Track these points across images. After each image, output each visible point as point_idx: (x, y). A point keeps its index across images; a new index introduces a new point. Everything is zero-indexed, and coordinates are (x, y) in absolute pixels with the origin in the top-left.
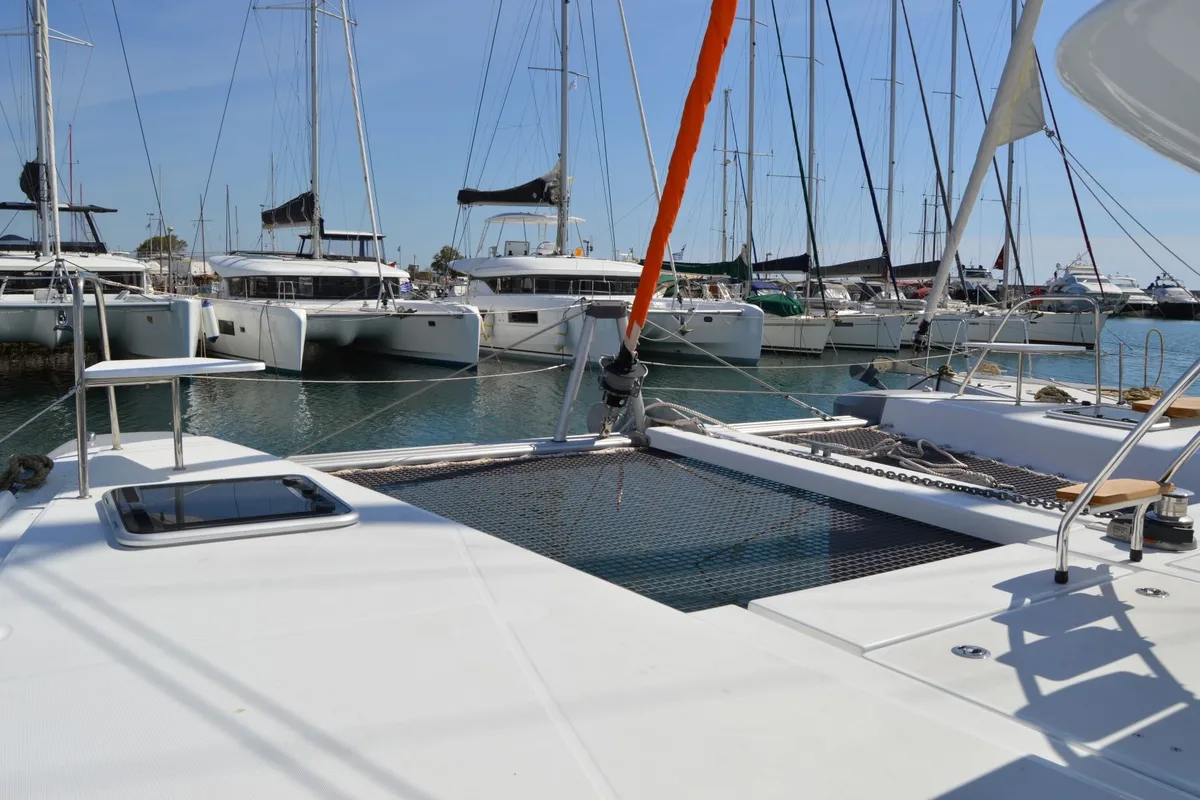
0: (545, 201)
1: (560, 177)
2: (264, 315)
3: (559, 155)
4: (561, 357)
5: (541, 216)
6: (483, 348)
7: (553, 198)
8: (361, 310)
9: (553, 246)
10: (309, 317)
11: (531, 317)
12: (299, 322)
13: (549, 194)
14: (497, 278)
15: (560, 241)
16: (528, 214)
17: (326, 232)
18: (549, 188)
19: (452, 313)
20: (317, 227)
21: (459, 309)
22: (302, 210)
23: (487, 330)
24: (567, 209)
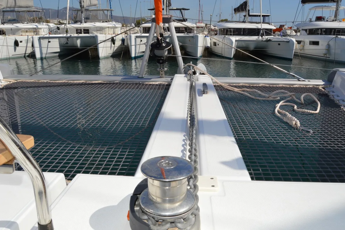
2: (224, 39)
4: (325, 58)
5: (330, 6)
6: (295, 53)
8: (256, 39)
9: (333, 18)
10: (236, 41)
11: (316, 43)
12: (232, 42)
14: (307, 29)
15: (336, 16)
16: (325, 6)
17: (250, 14)
19: (285, 40)
20: (247, 12)
21: (288, 39)
22: (244, 7)
23: (301, 47)
24: (340, 3)
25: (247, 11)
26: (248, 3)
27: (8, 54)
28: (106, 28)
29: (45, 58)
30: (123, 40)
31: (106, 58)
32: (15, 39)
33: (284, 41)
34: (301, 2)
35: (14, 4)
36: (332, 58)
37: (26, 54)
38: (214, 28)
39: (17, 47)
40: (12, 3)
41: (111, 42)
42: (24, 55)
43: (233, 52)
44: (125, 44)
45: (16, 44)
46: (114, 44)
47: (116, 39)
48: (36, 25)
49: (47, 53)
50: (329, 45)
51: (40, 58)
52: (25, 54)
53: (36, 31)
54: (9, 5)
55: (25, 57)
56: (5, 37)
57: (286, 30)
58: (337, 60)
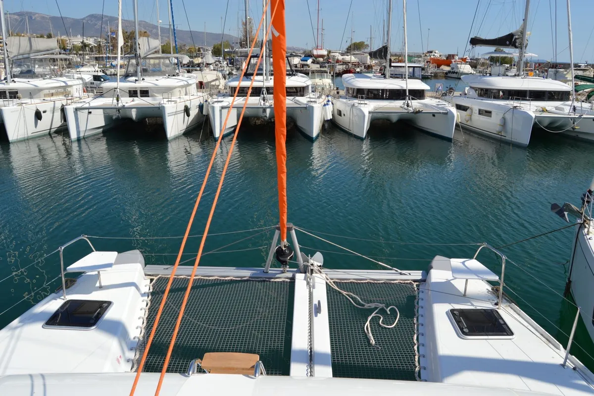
0: (512, 46)
1: (522, 33)
2: (352, 110)
3: (524, 20)
4: (500, 136)
7: (517, 44)
8: (401, 107)
11: (488, 113)
13: (515, 42)
14: (477, 88)
15: (519, 69)
17: (392, 65)
18: (516, 39)
19: (441, 111)
21: (446, 109)
22: (383, 54)
23: (468, 117)
24: (524, 50)
25: (388, 61)
26: (389, 49)
27: (26, 133)
28: (175, 88)
29: (84, 138)
30: (201, 107)
31: (177, 138)
32: (35, 109)
33: (440, 113)
34: (469, 43)
35: (28, 49)
36: (508, 138)
37: (52, 130)
38: (343, 59)
39: (39, 121)
40: (27, 46)
41: (184, 112)
42: (49, 131)
43: (366, 126)
44: (205, 113)
45: (38, 116)
46: (188, 115)
47: (190, 108)
48: (64, 82)
49: (86, 130)
50: (504, 119)
51: (76, 139)
52: (50, 129)
53: (65, 91)
54: (21, 52)
55: (50, 134)
56: (22, 107)
57: (457, 64)
58: (515, 141)
